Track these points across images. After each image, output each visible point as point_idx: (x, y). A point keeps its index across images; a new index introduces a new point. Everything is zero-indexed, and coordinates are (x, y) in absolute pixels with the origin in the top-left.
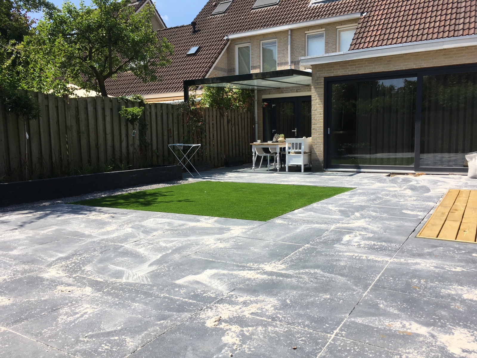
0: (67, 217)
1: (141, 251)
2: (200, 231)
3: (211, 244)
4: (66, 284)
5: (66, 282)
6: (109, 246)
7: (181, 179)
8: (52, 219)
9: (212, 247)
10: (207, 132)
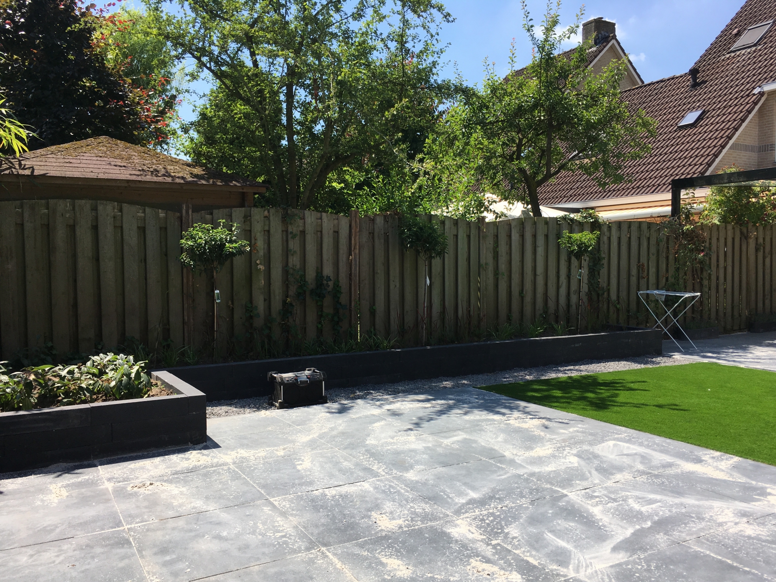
0: (478, 417)
1: (597, 511)
2: (704, 486)
3: (729, 524)
4: (484, 557)
5: (483, 553)
6: (544, 490)
7: (659, 353)
8: (456, 417)
9: (731, 531)
10: (714, 268)
